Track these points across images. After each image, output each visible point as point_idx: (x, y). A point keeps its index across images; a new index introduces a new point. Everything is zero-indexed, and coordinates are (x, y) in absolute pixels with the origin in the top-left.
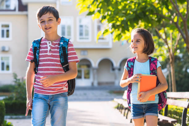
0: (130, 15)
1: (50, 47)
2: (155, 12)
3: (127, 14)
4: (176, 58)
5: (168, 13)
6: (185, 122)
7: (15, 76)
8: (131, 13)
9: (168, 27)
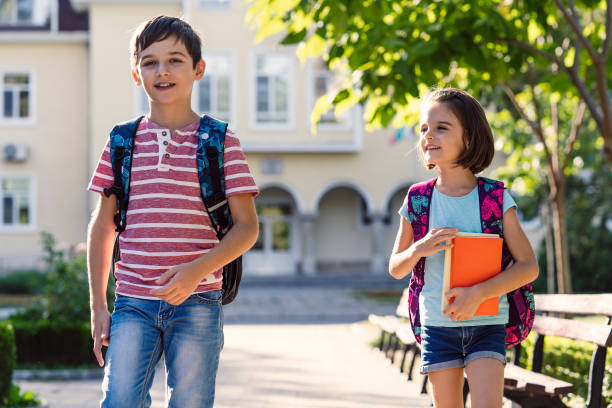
0: (420, 45)
1: (166, 147)
2: (503, 35)
3: (412, 40)
4: (570, 185)
5: (545, 37)
6: (601, 390)
7: (48, 241)
8: (426, 37)
9: (547, 81)
